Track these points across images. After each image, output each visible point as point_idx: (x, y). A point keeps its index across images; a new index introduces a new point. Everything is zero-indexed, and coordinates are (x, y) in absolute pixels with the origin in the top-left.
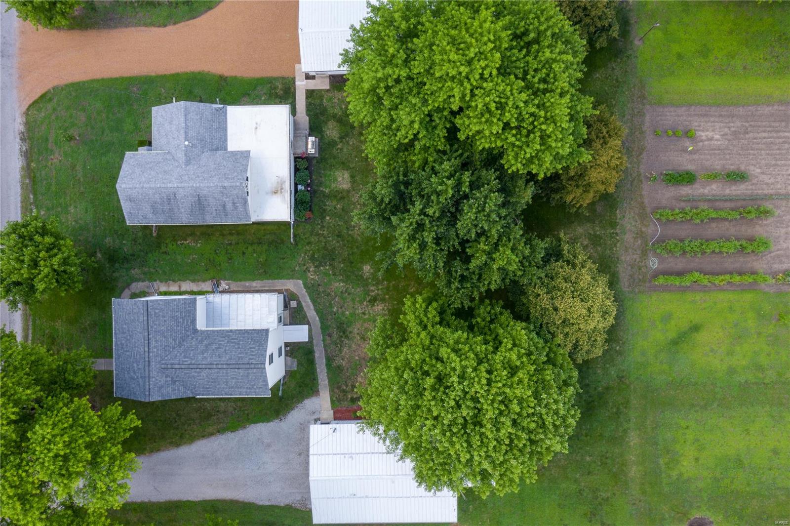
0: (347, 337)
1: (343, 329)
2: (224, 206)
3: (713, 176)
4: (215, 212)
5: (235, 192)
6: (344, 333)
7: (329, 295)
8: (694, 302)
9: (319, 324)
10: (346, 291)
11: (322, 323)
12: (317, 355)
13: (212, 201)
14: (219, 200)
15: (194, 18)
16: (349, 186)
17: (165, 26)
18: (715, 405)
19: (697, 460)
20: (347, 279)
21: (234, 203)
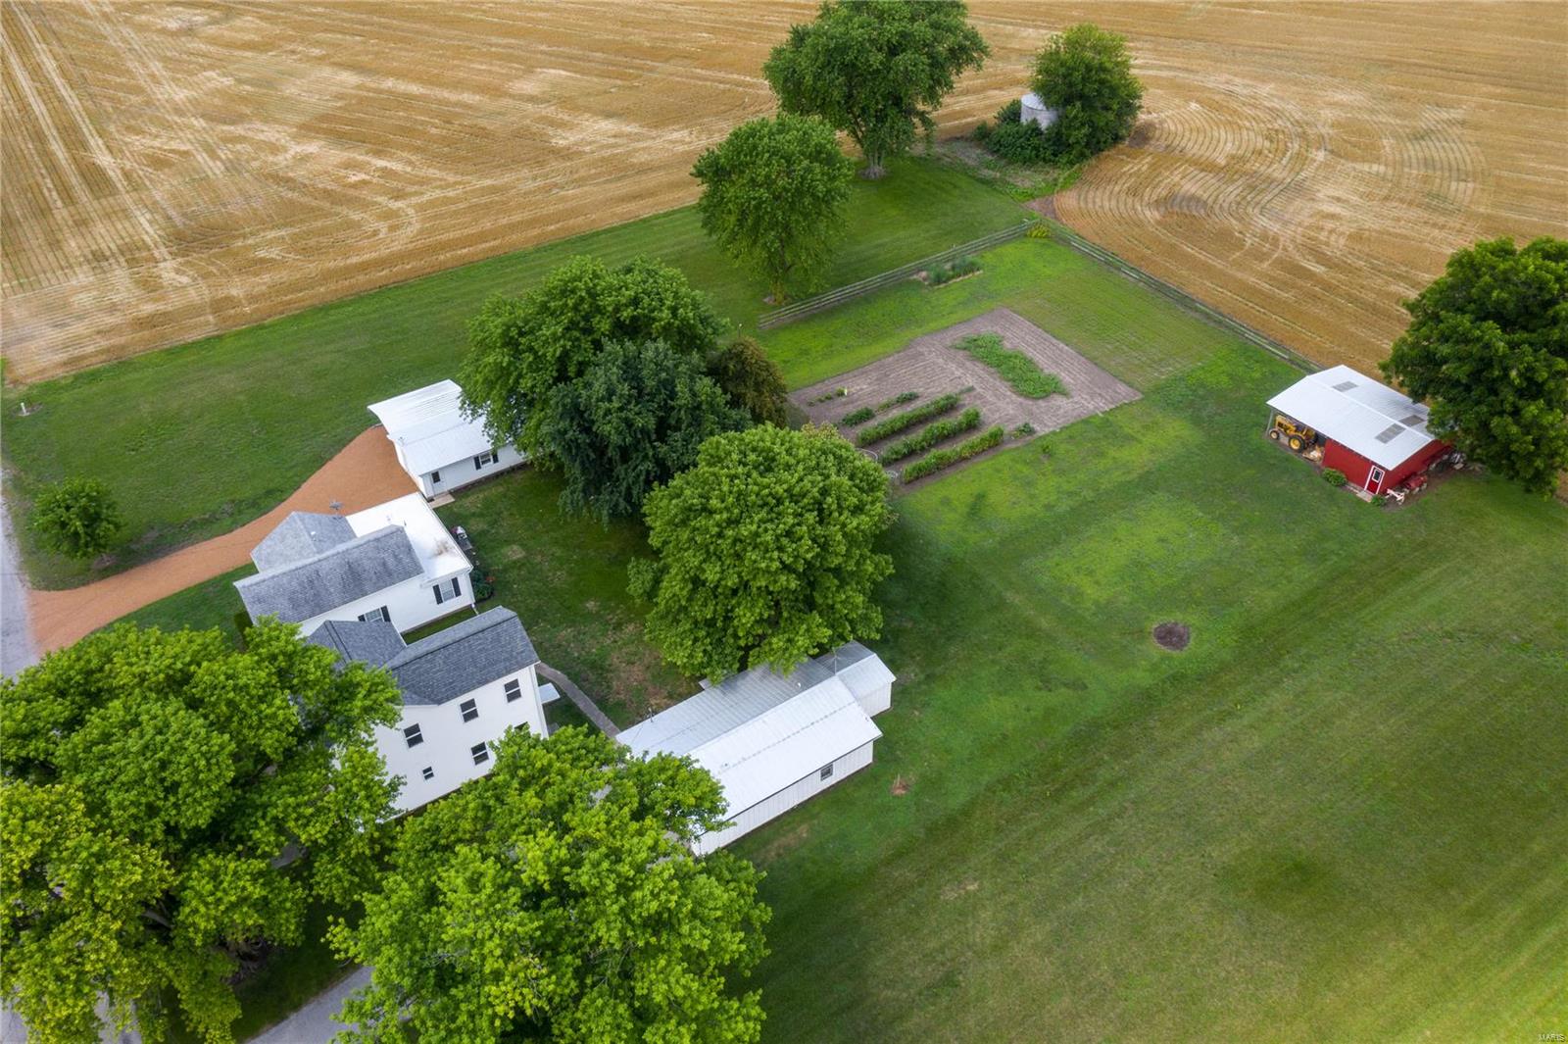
0: (608, 671)
1: (599, 667)
2: (384, 564)
3: (888, 406)
4: (374, 577)
5: (392, 542)
6: (602, 668)
7: (560, 646)
8: (959, 481)
9: (565, 677)
10: (579, 634)
11: (568, 674)
12: (581, 706)
13: (367, 564)
14: (375, 559)
15: (265, 513)
16: (524, 553)
17: (232, 531)
18: (1064, 537)
19: (1097, 583)
20: (573, 623)
21: (395, 556)
